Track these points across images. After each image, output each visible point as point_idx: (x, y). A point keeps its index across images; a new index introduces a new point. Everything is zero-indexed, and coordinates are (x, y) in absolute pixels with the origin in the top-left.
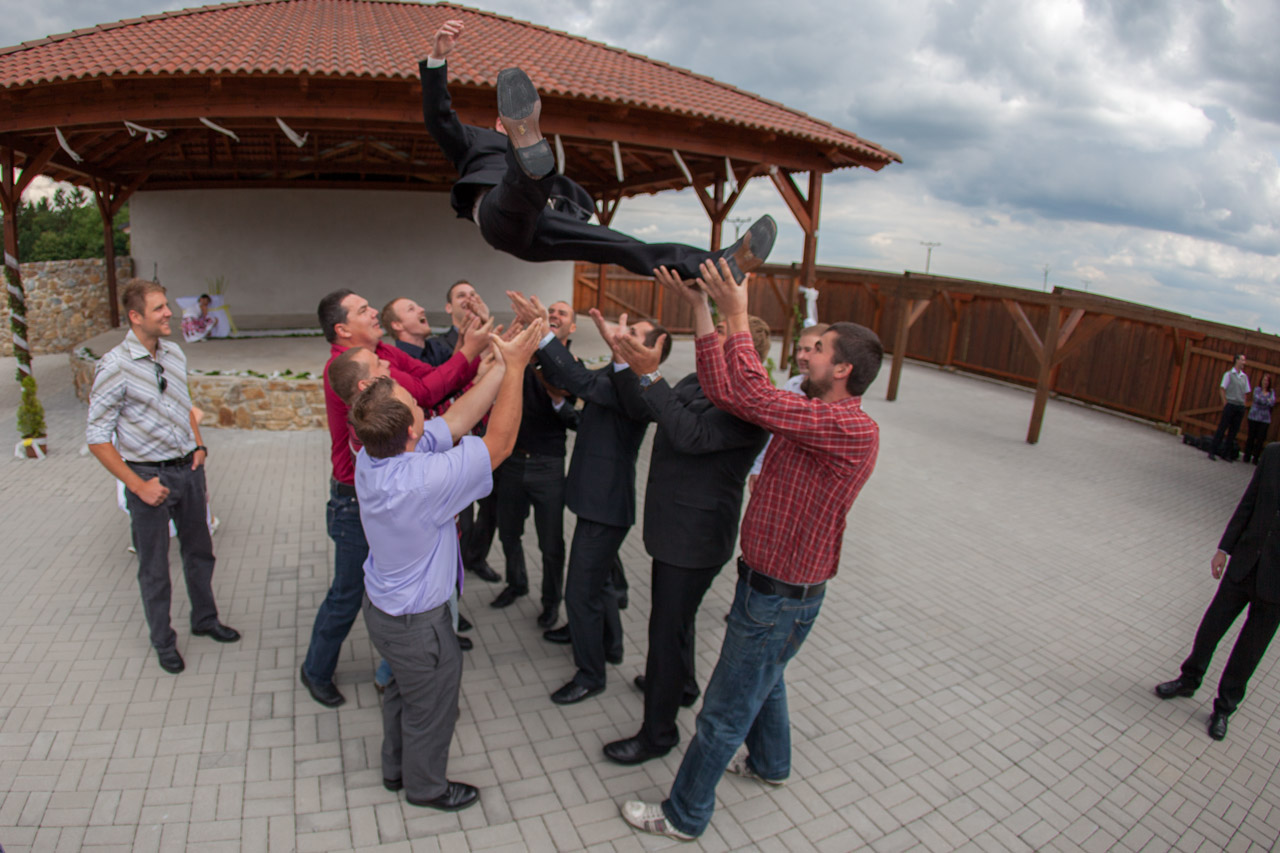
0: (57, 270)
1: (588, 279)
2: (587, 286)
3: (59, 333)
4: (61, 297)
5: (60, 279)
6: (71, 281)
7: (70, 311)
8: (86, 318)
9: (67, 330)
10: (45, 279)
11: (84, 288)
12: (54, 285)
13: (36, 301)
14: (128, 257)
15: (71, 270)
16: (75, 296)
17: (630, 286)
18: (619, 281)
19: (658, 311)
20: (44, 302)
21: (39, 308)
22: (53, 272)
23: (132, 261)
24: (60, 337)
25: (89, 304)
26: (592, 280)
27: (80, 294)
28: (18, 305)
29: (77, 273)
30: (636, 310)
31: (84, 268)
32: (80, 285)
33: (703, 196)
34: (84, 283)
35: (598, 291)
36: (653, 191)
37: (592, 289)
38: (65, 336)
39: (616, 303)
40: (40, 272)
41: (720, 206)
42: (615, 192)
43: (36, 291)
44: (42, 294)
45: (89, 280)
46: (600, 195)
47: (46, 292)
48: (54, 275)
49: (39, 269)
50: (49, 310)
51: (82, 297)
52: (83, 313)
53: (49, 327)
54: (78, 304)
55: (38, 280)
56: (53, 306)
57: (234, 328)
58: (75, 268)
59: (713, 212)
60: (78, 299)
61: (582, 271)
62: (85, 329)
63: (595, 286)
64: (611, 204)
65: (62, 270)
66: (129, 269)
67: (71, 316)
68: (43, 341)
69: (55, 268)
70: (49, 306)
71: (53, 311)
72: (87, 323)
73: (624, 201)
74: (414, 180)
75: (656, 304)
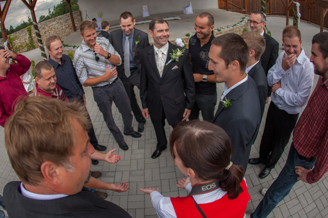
0: (61, 18)
3: (64, 35)
4: (63, 25)
5: (62, 20)
6: (65, 20)
8: (70, 29)
12: (60, 22)
19: (246, 7)
22: (60, 19)
25: (70, 25)
27: (67, 23)
29: (66, 18)
30: (239, 7)
31: (68, 16)
34: (68, 20)
39: (232, 5)
40: (56, 20)
43: (56, 25)
53: (61, 34)
54: (67, 26)
58: (65, 17)
62: (70, 32)
66: (79, 13)
67: (66, 30)
69: (60, 18)
70: (60, 28)
75: (245, 5)
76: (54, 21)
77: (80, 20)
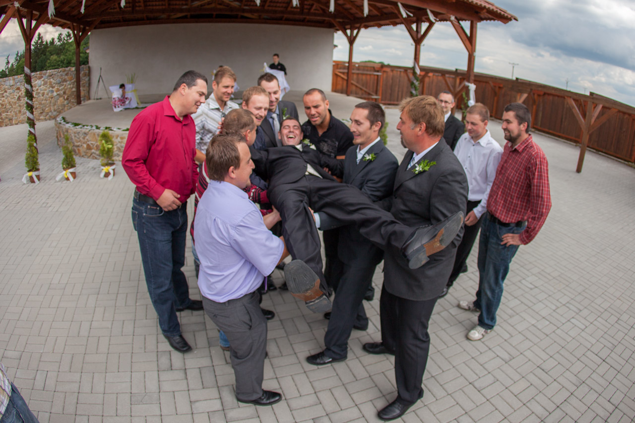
0: (52, 75)
1: (341, 72)
2: (340, 76)
3: (52, 109)
4: (54, 89)
5: (53, 79)
6: (59, 80)
7: (58, 96)
8: (65, 100)
9: (56, 107)
10: (46, 80)
11: (65, 83)
12: (51, 82)
13: (42, 92)
14: (87, 65)
15: (59, 74)
16: (61, 88)
17: (364, 77)
18: (358, 74)
19: (380, 92)
20: (46, 92)
21: (43, 96)
23: (89, 67)
24: (53, 111)
25: (67, 92)
26: (343, 73)
27: (63, 87)
28: (29, 95)
29: (62, 75)
30: (367, 91)
31: (66, 73)
32: (63, 82)
33: (410, 30)
34: (65, 81)
35: (347, 81)
36: (380, 26)
37: (343, 78)
38: (55, 111)
39: (356, 86)
40: (44, 76)
41: (419, 36)
42: (358, 25)
43: (42, 87)
44: (45, 88)
45: (67, 79)
46: (348, 26)
47: (47, 87)
48: (51, 77)
49: (44, 74)
50: (48, 96)
51: (64, 88)
52: (64, 97)
53: (48, 105)
54: (62, 92)
55: (43, 80)
56: (50, 94)
57: (139, 102)
58: (61, 73)
59: (416, 39)
60: (62, 90)
61: (337, 68)
62: (64, 106)
63: (345, 77)
64: (355, 32)
65: (55, 74)
66: (87, 72)
67: (58, 99)
68: (44, 114)
69: (51, 73)
70: (48, 94)
71: (49, 97)
72: (66, 102)
73: (363, 30)
74: (243, 17)
75: (379, 88)
76: (40, 78)
77: (87, 85)
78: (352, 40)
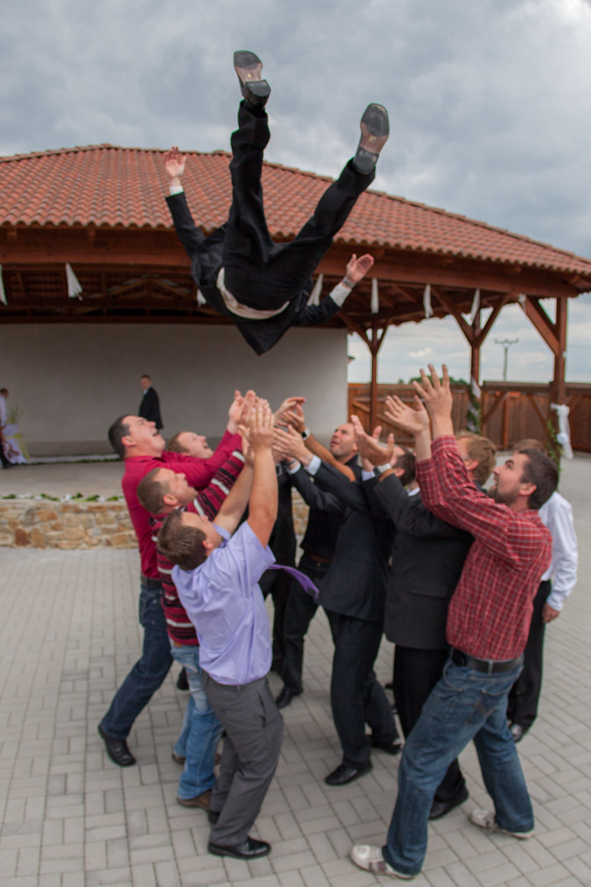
1: (361, 403)
2: (360, 409)
26: (364, 403)
33: (462, 323)
35: (371, 413)
37: (365, 411)
41: (477, 333)
42: (383, 321)
46: (369, 324)
59: (471, 338)
61: (356, 395)
63: (368, 409)
64: (380, 332)
73: (392, 329)
78: (374, 347)
